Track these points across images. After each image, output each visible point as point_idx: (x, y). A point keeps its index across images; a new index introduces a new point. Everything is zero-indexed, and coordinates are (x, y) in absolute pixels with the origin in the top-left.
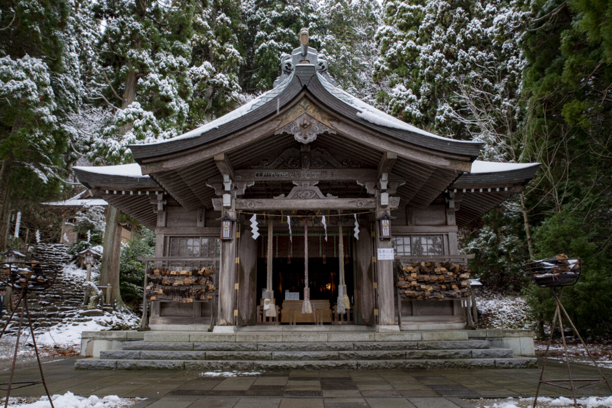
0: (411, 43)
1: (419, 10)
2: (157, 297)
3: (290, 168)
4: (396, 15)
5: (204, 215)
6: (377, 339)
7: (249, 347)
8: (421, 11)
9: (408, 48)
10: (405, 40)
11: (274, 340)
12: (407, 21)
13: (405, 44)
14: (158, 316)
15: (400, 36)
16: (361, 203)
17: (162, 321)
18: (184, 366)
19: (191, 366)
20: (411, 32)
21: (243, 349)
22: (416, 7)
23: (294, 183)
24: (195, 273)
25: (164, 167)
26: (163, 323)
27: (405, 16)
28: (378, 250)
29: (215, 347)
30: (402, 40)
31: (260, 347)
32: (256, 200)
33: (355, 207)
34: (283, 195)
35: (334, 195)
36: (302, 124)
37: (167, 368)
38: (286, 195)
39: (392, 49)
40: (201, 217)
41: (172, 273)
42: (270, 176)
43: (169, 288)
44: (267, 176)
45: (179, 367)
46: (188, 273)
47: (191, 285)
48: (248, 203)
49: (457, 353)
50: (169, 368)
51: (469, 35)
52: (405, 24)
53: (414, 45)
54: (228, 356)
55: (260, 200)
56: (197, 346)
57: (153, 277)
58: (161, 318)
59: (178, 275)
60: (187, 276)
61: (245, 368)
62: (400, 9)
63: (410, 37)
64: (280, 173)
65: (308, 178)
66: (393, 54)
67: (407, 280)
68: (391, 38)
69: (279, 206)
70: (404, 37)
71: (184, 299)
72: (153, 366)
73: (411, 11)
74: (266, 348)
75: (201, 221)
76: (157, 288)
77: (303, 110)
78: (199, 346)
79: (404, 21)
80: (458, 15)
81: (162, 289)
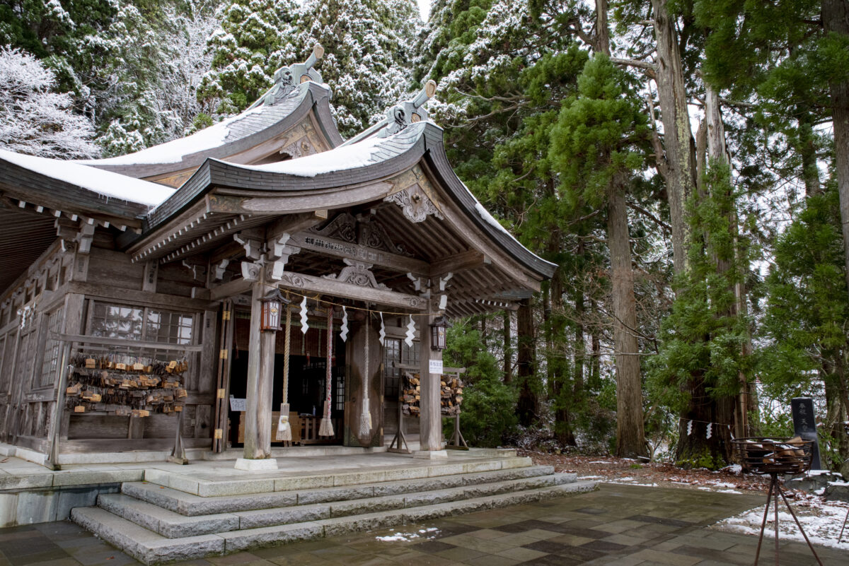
0: (257, 69)
1: (273, 31)
2: (86, 408)
3: (344, 240)
4: (242, 24)
5: (156, 273)
6: (469, 470)
7: (365, 492)
8: (276, 35)
9: (253, 73)
10: (250, 62)
11: (376, 480)
12: (256, 38)
13: (250, 67)
14: (66, 438)
15: (244, 54)
16: (414, 302)
17: (75, 447)
18: (324, 532)
19: (333, 531)
20: (258, 55)
21: (359, 496)
22: (271, 27)
23: (346, 261)
24: (158, 370)
25: (245, 207)
26: (77, 451)
27: (255, 32)
28: (430, 361)
29: (326, 497)
30: (247, 61)
31: (376, 491)
32: (304, 277)
33: (409, 305)
34: (334, 275)
35: (388, 286)
36: (415, 196)
37: (302, 539)
38: (337, 276)
39: (231, 66)
40: (151, 276)
41: (118, 366)
42: (323, 245)
43: (112, 392)
44: (319, 244)
45: (318, 535)
46: (146, 368)
47: (151, 388)
48: (294, 279)
49: (518, 485)
50: (305, 538)
51: (340, 91)
52: (253, 42)
53: (261, 73)
54: (358, 509)
55: (309, 277)
56: (302, 498)
57: (84, 373)
58: (71, 441)
59: (131, 371)
60: (142, 372)
61: (395, 523)
62: (250, 20)
63: (257, 61)
64: (334, 245)
65: (364, 258)
66: (231, 73)
67: (412, 394)
68: (232, 52)
69: (332, 290)
70: (249, 57)
71: (135, 410)
72: (281, 538)
73: (264, 29)
74: (383, 491)
75: (151, 281)
76: (88, 391)
77: (415, 178)
78: (305, 497)
79: (252, 37)
80: (329, 62)
81: (99, 393)
